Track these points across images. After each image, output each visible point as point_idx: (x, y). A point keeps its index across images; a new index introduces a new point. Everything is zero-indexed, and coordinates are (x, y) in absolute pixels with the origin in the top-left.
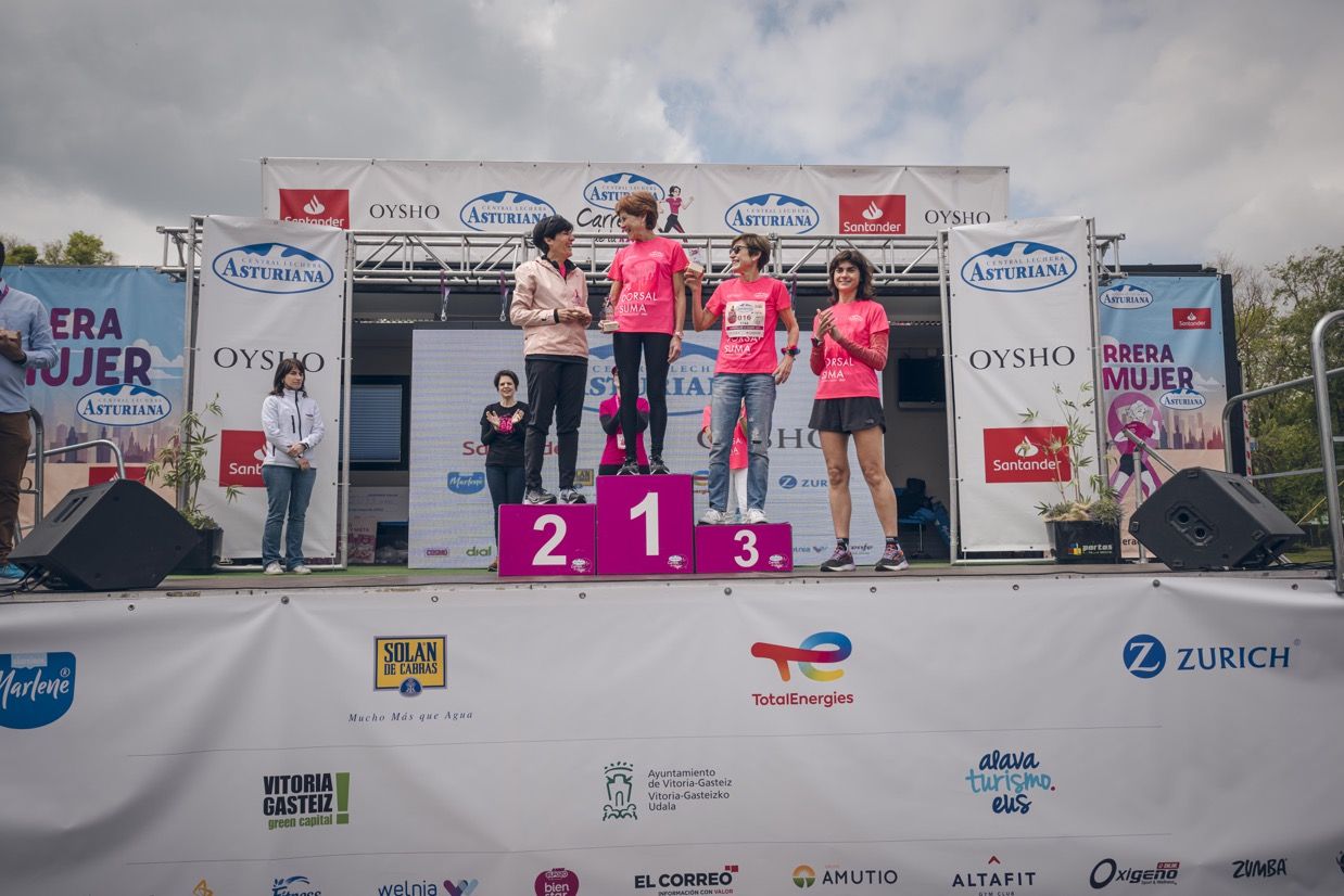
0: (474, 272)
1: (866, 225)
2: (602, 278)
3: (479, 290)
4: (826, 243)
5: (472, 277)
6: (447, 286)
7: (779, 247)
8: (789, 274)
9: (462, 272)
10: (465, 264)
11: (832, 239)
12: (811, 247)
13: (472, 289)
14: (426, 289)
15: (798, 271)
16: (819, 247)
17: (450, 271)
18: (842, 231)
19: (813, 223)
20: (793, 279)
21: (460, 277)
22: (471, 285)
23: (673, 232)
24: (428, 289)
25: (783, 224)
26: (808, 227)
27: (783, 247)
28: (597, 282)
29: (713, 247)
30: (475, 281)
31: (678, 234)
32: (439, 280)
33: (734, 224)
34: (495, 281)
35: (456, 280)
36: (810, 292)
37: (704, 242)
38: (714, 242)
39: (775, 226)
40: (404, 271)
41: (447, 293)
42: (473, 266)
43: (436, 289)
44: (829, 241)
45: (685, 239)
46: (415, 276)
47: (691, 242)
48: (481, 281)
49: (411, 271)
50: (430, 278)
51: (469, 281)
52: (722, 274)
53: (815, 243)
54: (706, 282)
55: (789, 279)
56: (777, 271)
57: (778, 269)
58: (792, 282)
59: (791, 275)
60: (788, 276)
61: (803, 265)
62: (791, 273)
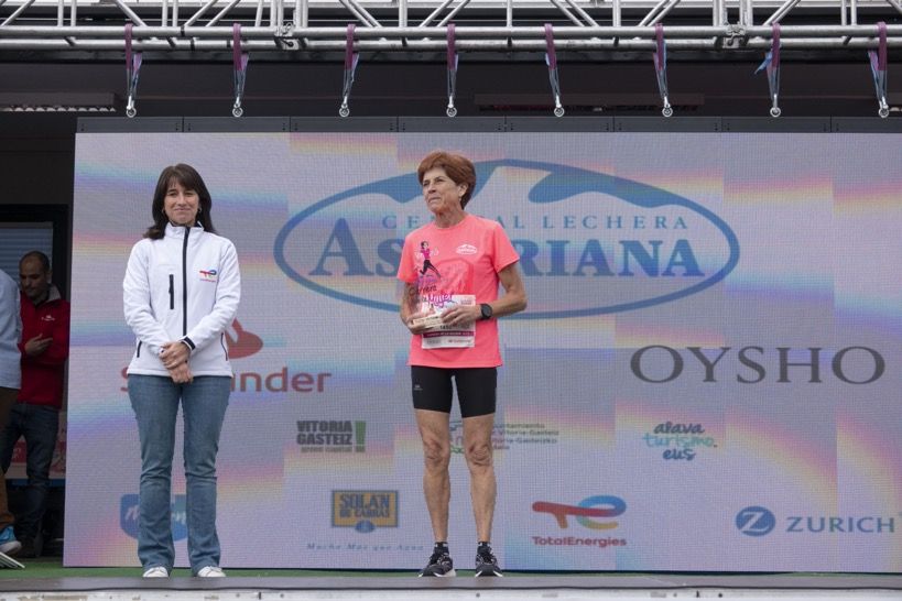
0: (188, 29)
2: (419, 36)
3: (196, 58)
5: (183, 36)
6: (139, 51)
8: (766, 27)
9: (164, 28)
10: (170, 10)
13: (185, 56)
14: (99, 58)
15: (787, 20)
17: (143, 28)
20: (776, 35)
21: (160, 36)
22: (183, 49)
24: (103, 56)
28: (410, 43)
30: (187, 43)
32: (122, 42)
34: (223, 43)
35: (155, 42)
36: (811, 56)
40: (60, 28)
41: (137, 63)
42: (185, 13)
43: (118, 56)
46: (80, 36)
48: (198, 43)
49: (73, 28)
50: (106, 38)
51: (178, 42)
52: (640, 28)
54: (612, 42)
55: (766, 36)
56: (746, 20)
57: (747, 16)
58: (772, 41)
59: (771, 29)
60: (765, 31)
61: (794, 9)
62: (771, 24)
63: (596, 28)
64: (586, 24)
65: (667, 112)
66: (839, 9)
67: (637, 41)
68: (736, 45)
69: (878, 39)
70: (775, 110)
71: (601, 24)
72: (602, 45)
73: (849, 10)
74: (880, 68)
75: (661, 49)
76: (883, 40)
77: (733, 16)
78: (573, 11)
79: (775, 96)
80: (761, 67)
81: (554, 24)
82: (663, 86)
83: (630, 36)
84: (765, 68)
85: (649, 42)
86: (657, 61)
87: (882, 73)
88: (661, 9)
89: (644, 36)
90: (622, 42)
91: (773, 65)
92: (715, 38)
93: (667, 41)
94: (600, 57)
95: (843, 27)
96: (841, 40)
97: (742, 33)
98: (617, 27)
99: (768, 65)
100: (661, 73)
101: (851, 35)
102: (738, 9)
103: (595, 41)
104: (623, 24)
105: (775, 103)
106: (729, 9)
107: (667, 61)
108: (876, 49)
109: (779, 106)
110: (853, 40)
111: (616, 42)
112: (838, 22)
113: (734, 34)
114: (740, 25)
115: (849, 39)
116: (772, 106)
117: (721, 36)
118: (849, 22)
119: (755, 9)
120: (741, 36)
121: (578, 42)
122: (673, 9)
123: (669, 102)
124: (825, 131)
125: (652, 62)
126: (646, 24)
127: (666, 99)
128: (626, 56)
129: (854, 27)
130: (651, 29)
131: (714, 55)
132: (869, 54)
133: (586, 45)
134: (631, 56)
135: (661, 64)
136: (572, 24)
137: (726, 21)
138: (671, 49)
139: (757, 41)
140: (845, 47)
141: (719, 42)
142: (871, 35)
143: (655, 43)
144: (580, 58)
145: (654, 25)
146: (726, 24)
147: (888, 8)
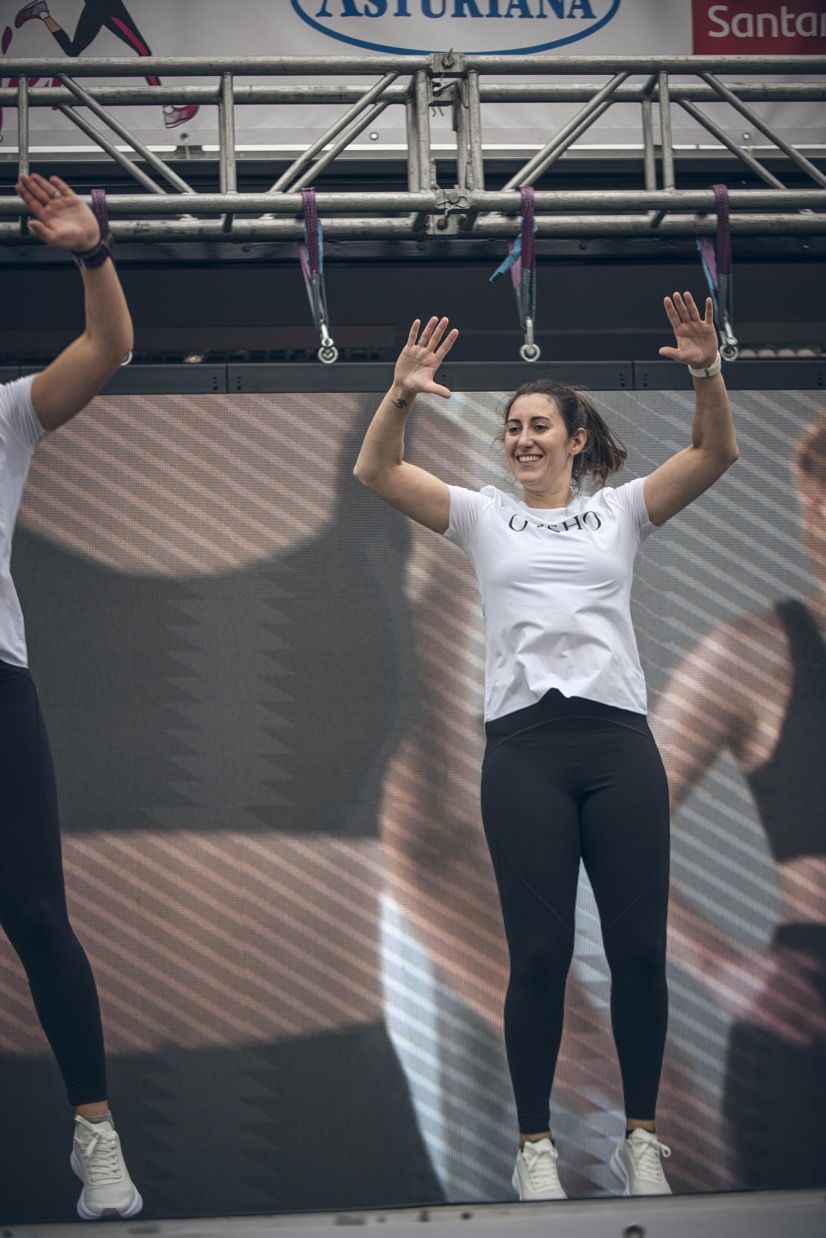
1: (785, 16)
4: (635, 84)
7: (474, 97)
8: (508, 194)
11: (655, 70)
12: (584, 97)
15: (545, 181)
16: (613, 97)
18: (701, 44)
19: (600, 12)
20: (526, 209)
23: (108, 49)
25: (494, 12)
26: (581, 24)
27: (486, 98)
29: (241, 99)
31: (129, 57)
33: (323, 13)
36: (592, 249)
37: (210, 86)
38: (242, 85)
39: (469, 20)
44: (647, 78)
45: (153, 74)
47: (170, 85)
52: (274, 195)
53: (600, 84)
54: (219, 223)
55: (508, 210)
56: (470, 181)
57: (472, 173)
58: (519, 220)
59: (517, 196)
60: (506, 201)
61: (556, 162)
62: (517, 188)
63: (190, 196)
64: (171, 188)
65: (329, 356)
66: (641, 163)
67: (267, 221)
68: (452, 228)
69: (713, 217)
70: (530, 349)
71: (199, 190)
72: (201, 229)
73: (659, 164)
74: (719, 271)
75: (313, 234)
76: (723, 219)
77: (446, 173)
78: (147, 166)
79: (529, 322)
80: (502, 269)
81: (110, 191)
82: (318, 306)
83: (255, 211)
84: (509, 272)
85: (289, 223)
86: (305, 258)
87: (723, 278)
88: (309, 163)
89: (280, 211)
90: (239, 223)
91: (524, 265)
92: (413, 215)
93: (325, 222)
94: (195, 252)
95: (651, 194)
96: (646, 219)
97: (463, 204)
98: (230, 196)
99: (513, 265)
100: (313, 281)
101: (665, 207)
102: (454, 163)
103: (189, 222)
104: (240, 189)
105: (530, 335)
106: (438, 163)
107: (328, 260)
108: (710, 235)
109: (535, 343)
110: (668, 219)
111: (228, 223)
112: (642, 186)
113: (449, 207)
114: (459, 190)
115: (659, 218)
116: (523, 342)
117: (424, 210)
118: (660, 185)
119: (486, 163)
120: (462, 211)
121: (155, 224)
122: (332, 162)
123: (330, 336)
124: (622, 387)
125: (297, 262)
126: (285, 189)
127: (324, 329)
128: (245, 250)
129: (669, 193)
130: (294, 197)
131: (412, 249)
132: (698, 243)
133: (169, 230)
134: (256, 251)
135: (313, 264)
136: (144, 190)
137: (434, 183)
138: (332, 237)
139: (494, 219)
140: (654, 232)
141: (421, 224)
142: (701, 209)
143: (302, 225)
144: (161, 257)
145: (299, 191)
146: (433, 188)
147: (730, 160)
